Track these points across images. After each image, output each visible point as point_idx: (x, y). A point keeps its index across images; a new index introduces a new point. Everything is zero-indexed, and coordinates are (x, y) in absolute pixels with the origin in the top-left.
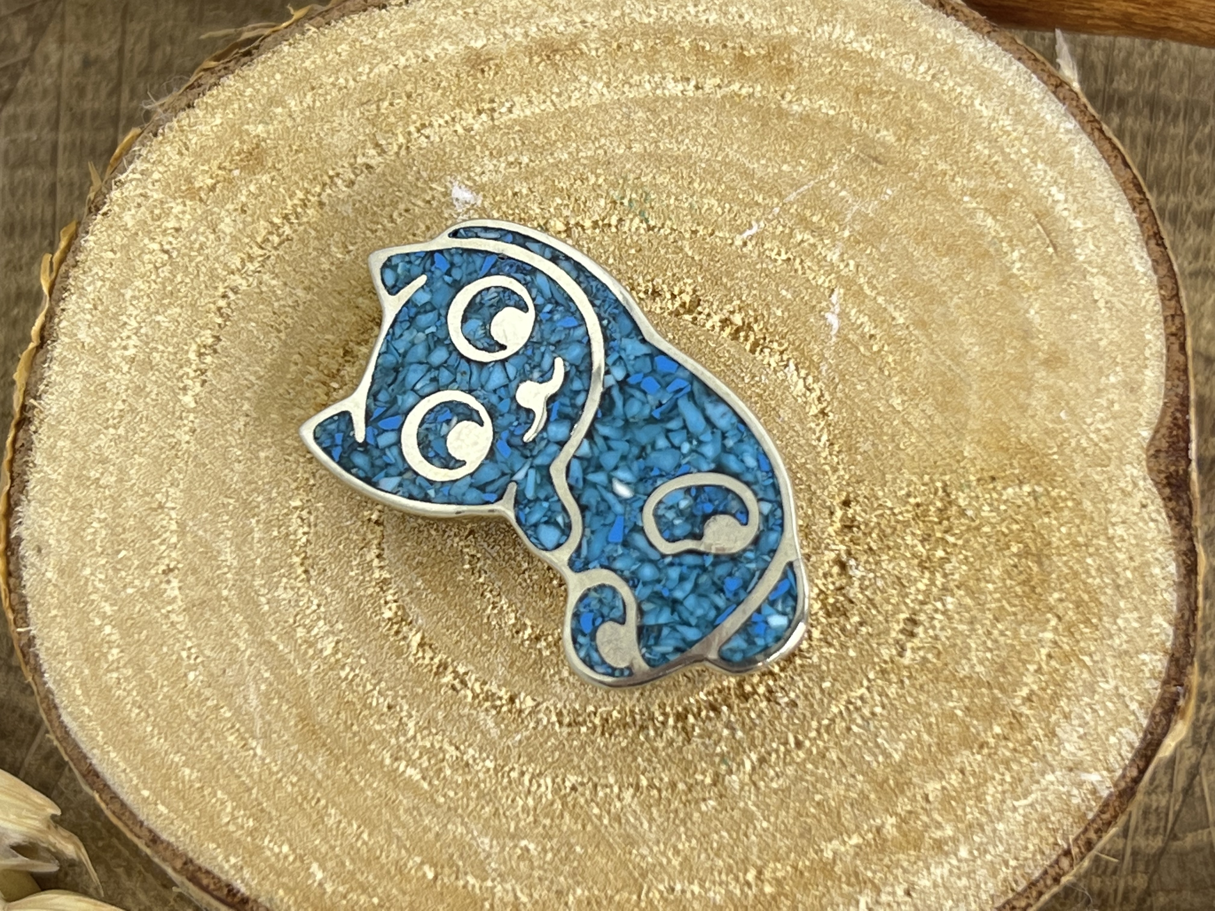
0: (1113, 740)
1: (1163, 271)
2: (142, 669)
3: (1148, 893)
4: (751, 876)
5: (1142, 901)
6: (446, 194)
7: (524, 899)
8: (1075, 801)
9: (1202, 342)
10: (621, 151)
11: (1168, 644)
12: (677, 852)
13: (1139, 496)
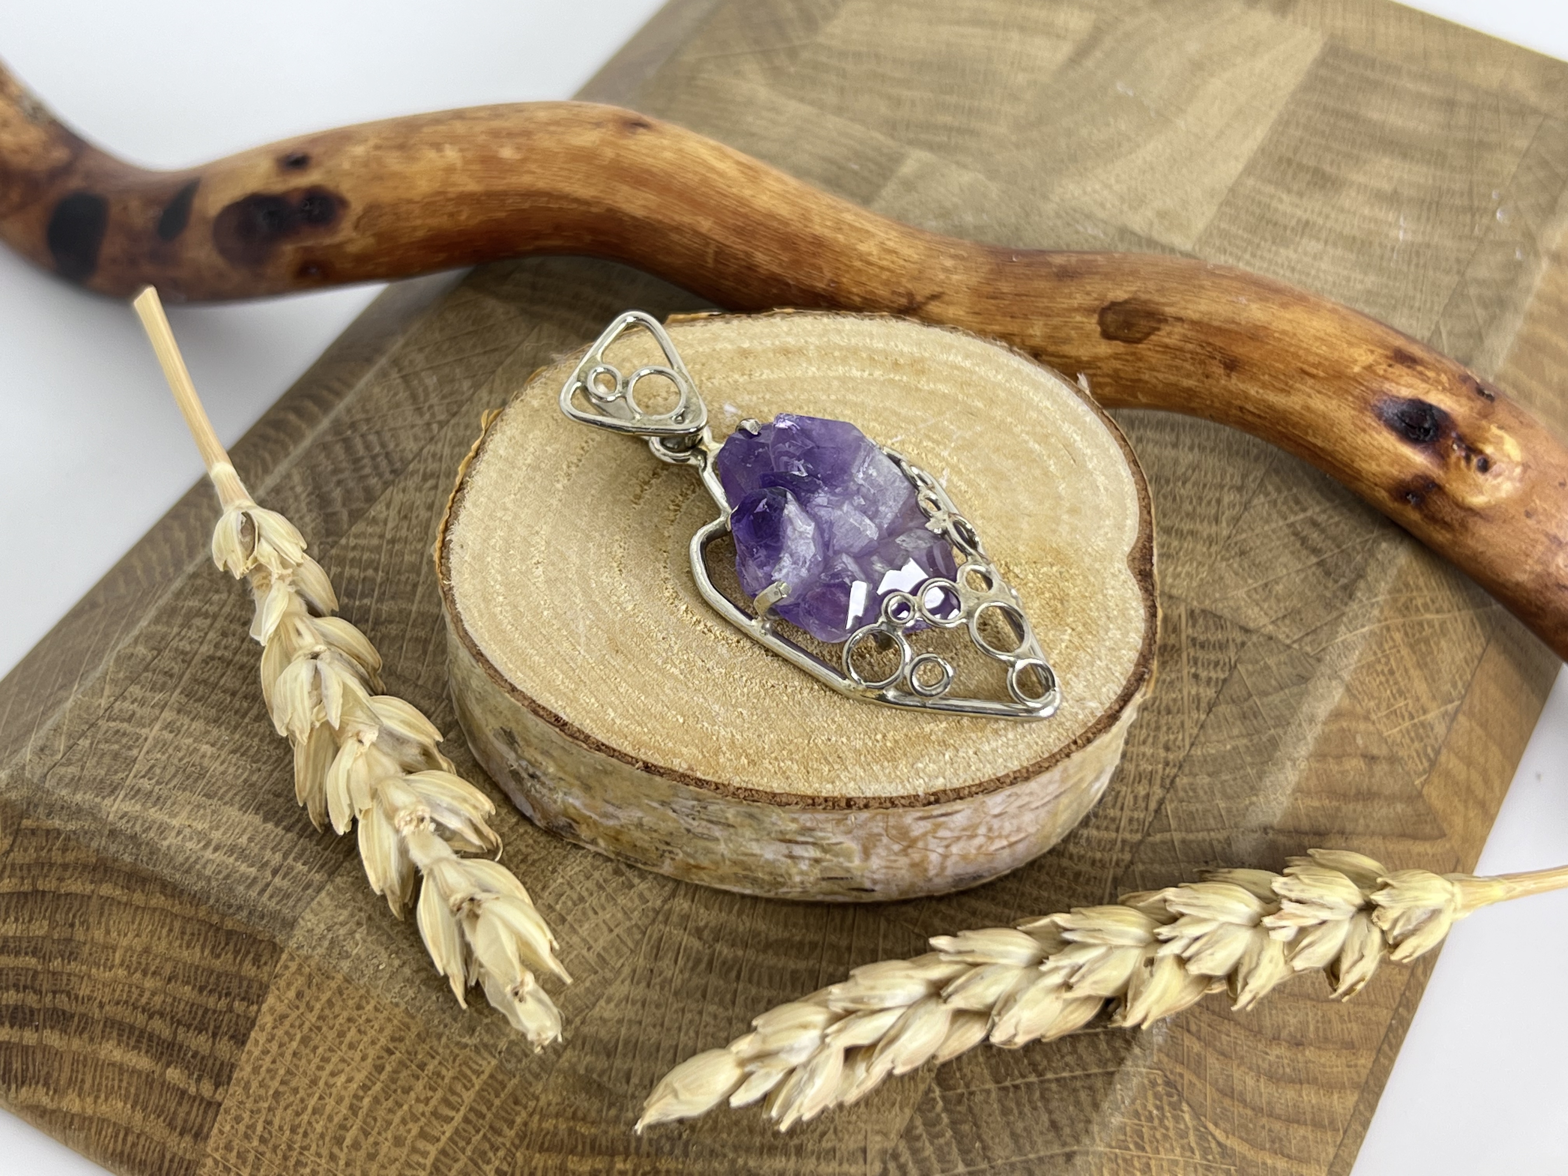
0: (1104, 690)
1: (1138, 477)
2: (516, 607)
3: (1132, 863)
4: (879, 737)
5: (1127, 867)
6: (721, 408)
7: (738, 737)
8: (1081, 717)
9: (1167, 589)
10: (824, 397)
11: (1139, 647)
12: (834, 722)
13: (1122, 577)
